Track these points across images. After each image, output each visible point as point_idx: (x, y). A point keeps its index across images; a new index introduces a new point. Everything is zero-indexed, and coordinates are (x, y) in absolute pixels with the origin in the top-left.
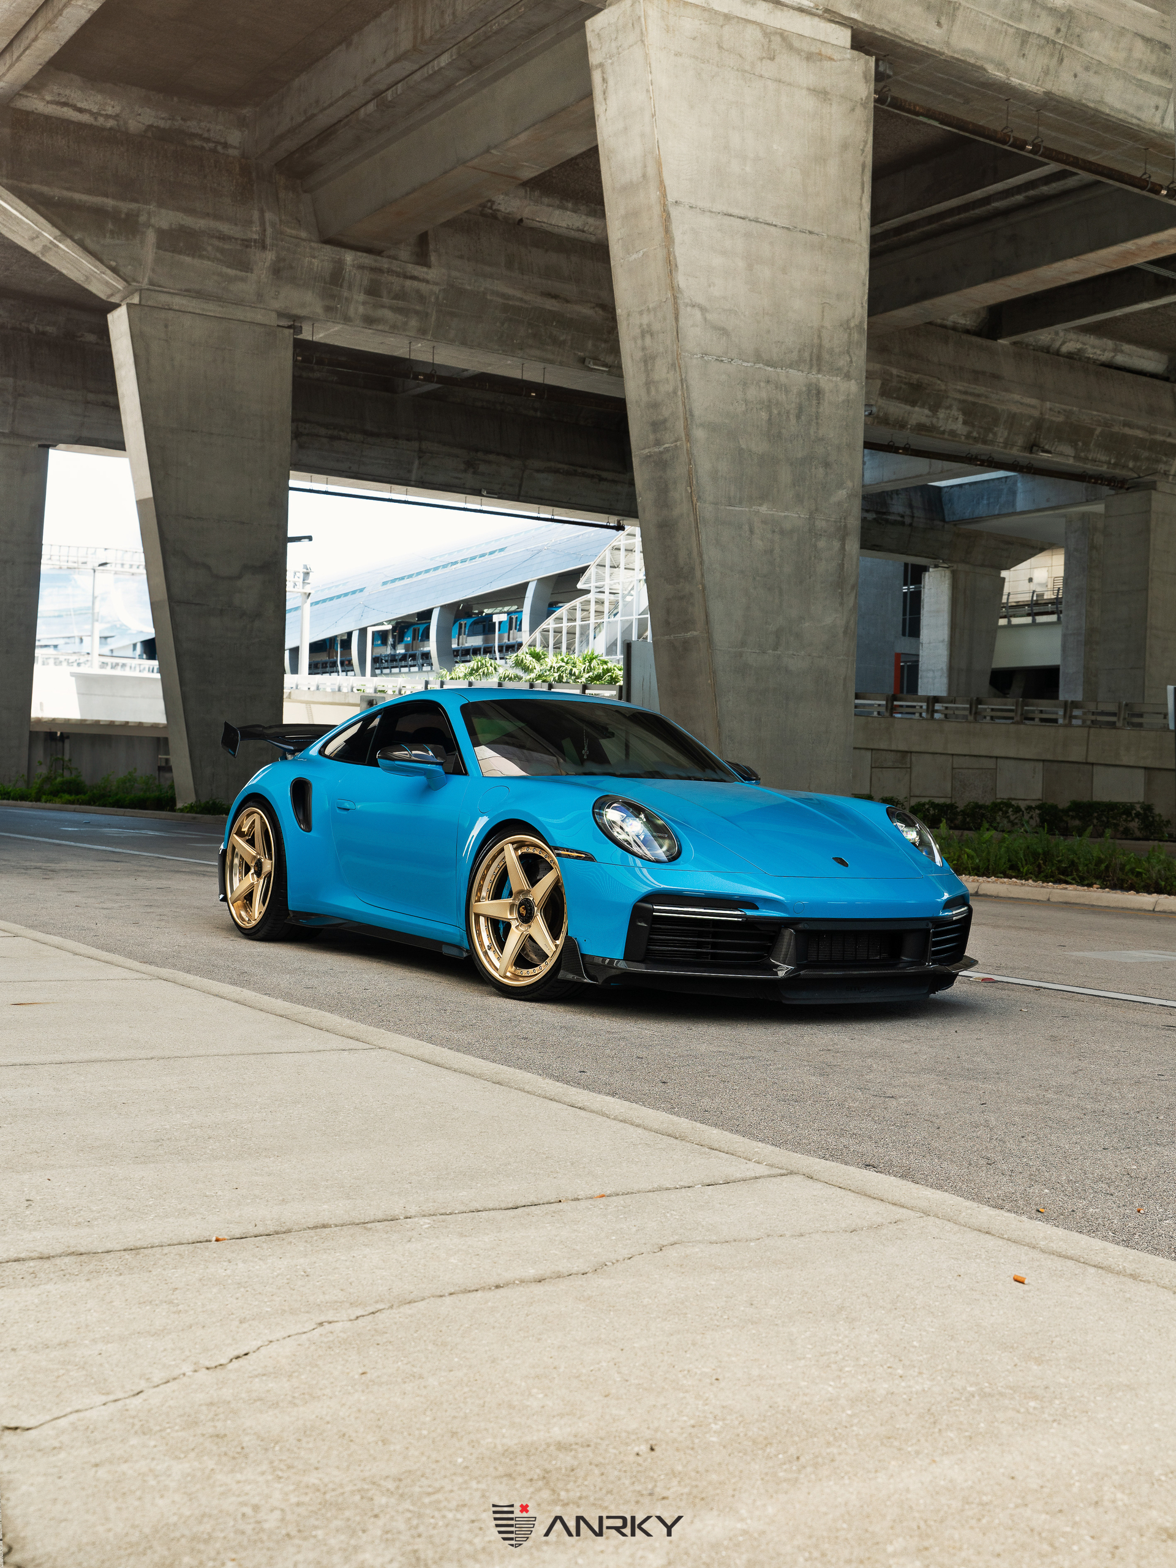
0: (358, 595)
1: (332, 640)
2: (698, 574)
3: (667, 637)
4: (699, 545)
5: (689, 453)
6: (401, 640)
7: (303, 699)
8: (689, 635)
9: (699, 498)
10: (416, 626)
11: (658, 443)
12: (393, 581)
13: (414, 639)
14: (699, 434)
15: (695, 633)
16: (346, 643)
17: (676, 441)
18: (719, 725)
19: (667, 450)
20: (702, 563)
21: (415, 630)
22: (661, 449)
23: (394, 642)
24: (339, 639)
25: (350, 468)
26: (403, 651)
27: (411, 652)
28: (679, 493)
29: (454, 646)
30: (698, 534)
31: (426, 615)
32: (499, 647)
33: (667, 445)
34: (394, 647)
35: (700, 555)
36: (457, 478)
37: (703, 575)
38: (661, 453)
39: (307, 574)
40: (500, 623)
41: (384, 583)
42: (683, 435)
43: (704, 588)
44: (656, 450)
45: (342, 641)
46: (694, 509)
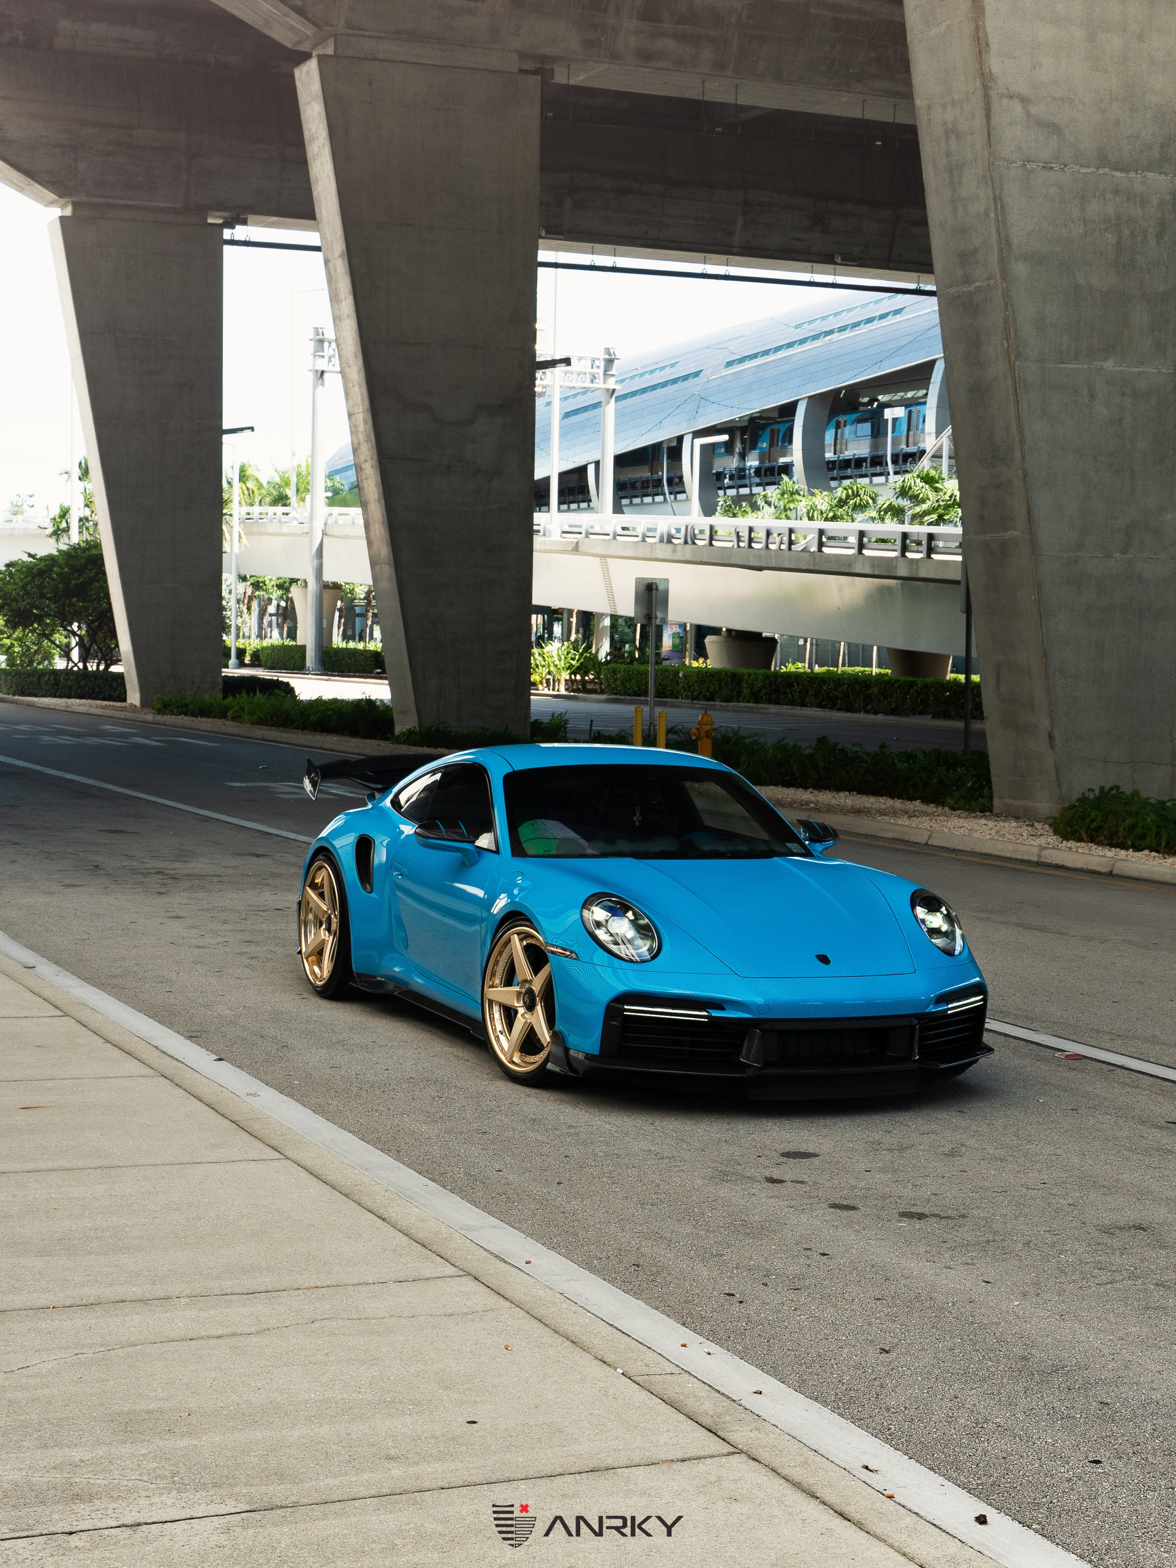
0: (691, 381)
1: (656, 448)
2: (1018, 454)
3: (982, 537)
4: (1019, 418)
5: (1006, 297)
6: (753, 447)
7: (594, 551)
8: (1007, 535)
9: (1019, 355)
10: (775, 427)
11: (967, 280)
12: (742, 360)
13: (771, 445)
14: (1020, 269)
15: (1015, 533)
16: (674, 450)
17: (989, 279)
18: (1045, 654)
19: (978, 290)
20: (1022, 441)
21: (772, 432)
22: (972, 288)
23: (744, 449)
24: (665, 446)
25: (646, 233)
26: (756, 463)
27: (767, 464)
28: (994, 347)
29: (829, 455)
30: (1017, 403)
31: (788, 410)
32: (893, 455)
33: (978, 284)
34: (743, 456)
35: (1021, 431)
36: (798, 239)
37: (1023, 458)
38: (971, 294)
39: (610, 362)
40: (895, 420)
41: (729, 364)
42: (997, 271)
43: (1025, 475)
44: (966, 289)
45: (670, 449)
46: (1012, 369)
